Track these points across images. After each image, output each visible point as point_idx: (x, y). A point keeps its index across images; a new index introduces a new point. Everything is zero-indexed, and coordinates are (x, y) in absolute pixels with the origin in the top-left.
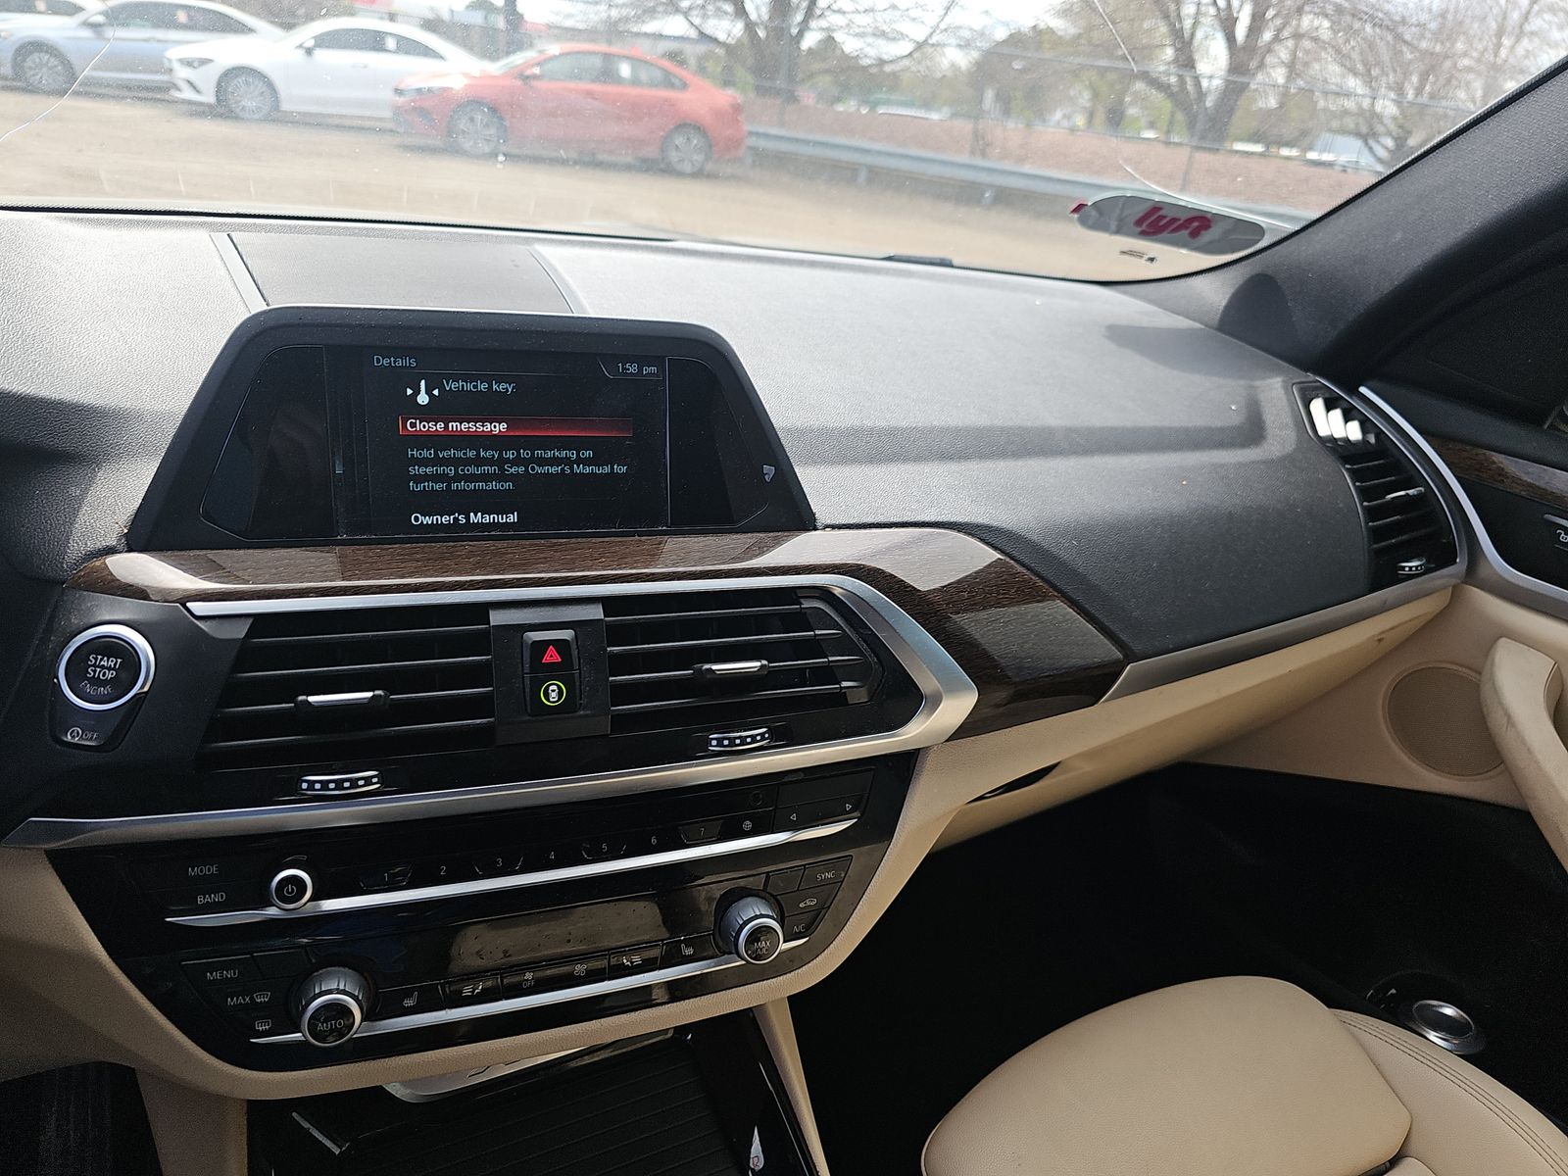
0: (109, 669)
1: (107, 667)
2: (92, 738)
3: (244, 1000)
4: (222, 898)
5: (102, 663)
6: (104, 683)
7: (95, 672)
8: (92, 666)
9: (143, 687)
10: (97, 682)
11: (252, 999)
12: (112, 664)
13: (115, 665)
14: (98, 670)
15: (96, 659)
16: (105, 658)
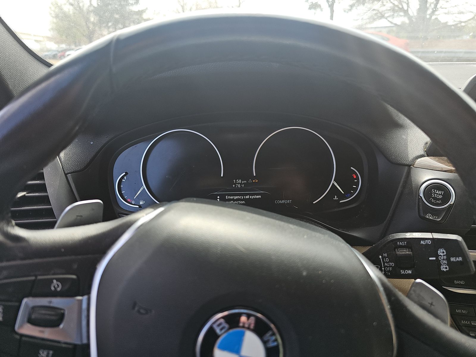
0: (440, 194)
1: (439, 194)
2: (436, 218)
3: (468, 323)
4: (463, 283)
5: (437, 192)
6: (439, 199)
7: (435, 195)
8: (433, 193)
9: (451, 202)
10: (435, 198)
11: (470, 323)
12: (441, 193)
13: (442, 193)
14: (436, 195)
15: (434, 191)
16: (438, 191)
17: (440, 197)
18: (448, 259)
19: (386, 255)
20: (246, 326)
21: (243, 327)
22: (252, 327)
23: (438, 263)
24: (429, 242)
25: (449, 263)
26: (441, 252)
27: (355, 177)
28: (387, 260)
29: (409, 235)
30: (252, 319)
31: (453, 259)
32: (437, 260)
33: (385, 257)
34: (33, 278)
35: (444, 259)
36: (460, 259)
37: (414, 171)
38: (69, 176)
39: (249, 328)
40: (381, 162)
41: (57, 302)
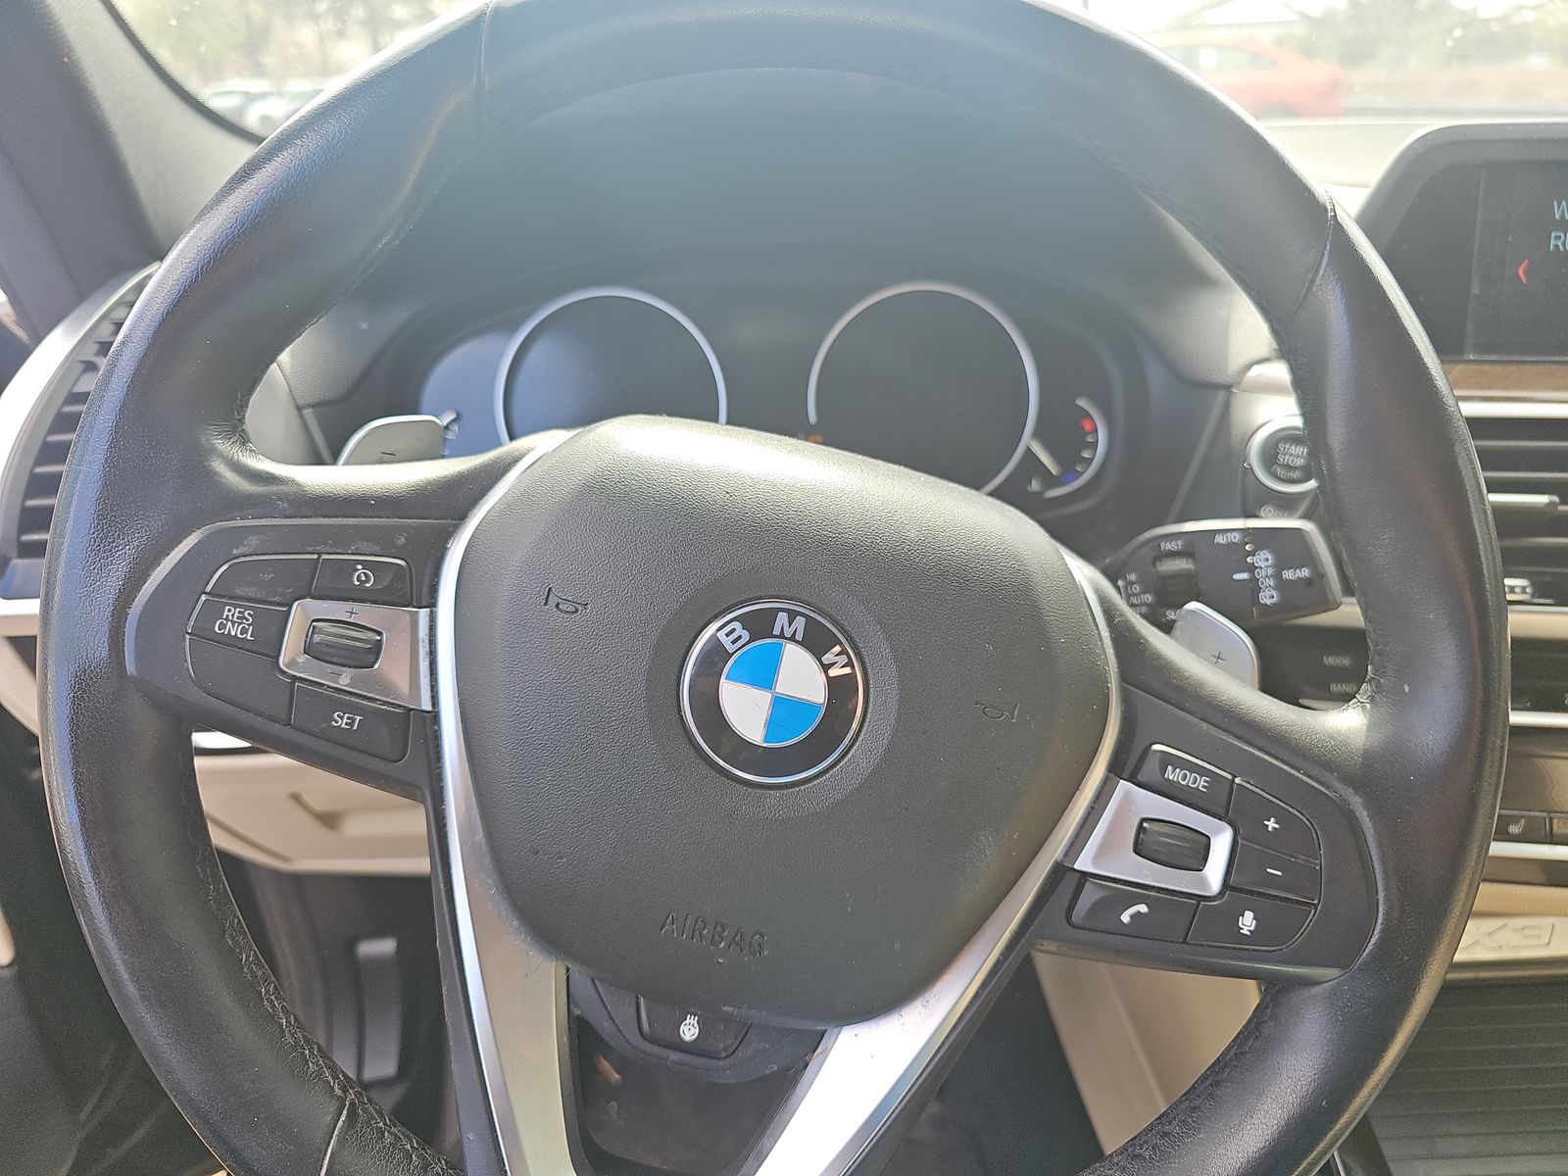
1: (1295, 455)
17: (1300, 462)
18: (1278, 576)
19: (1133, 577)
20: (788, 633)
21: (782, 636)
22: (799, 637)
23: (1254, 586)
24: (1236, 538)
25: (1282, 585)
26: (1263, 560)
27: (1087, 426)
28: (1137, 588)
29: (1190, 526)
30: (800, 622)
31: (1288, 575)
32: (1254, 580)
33: (1132, 583)
34: (316, 556)
35: (1267, 576)
36: (1305, 573)
37: (1240, 400)
38: (308, 412)
39: (792, 639)
40: (1157, 379)
41: (365, 614)
